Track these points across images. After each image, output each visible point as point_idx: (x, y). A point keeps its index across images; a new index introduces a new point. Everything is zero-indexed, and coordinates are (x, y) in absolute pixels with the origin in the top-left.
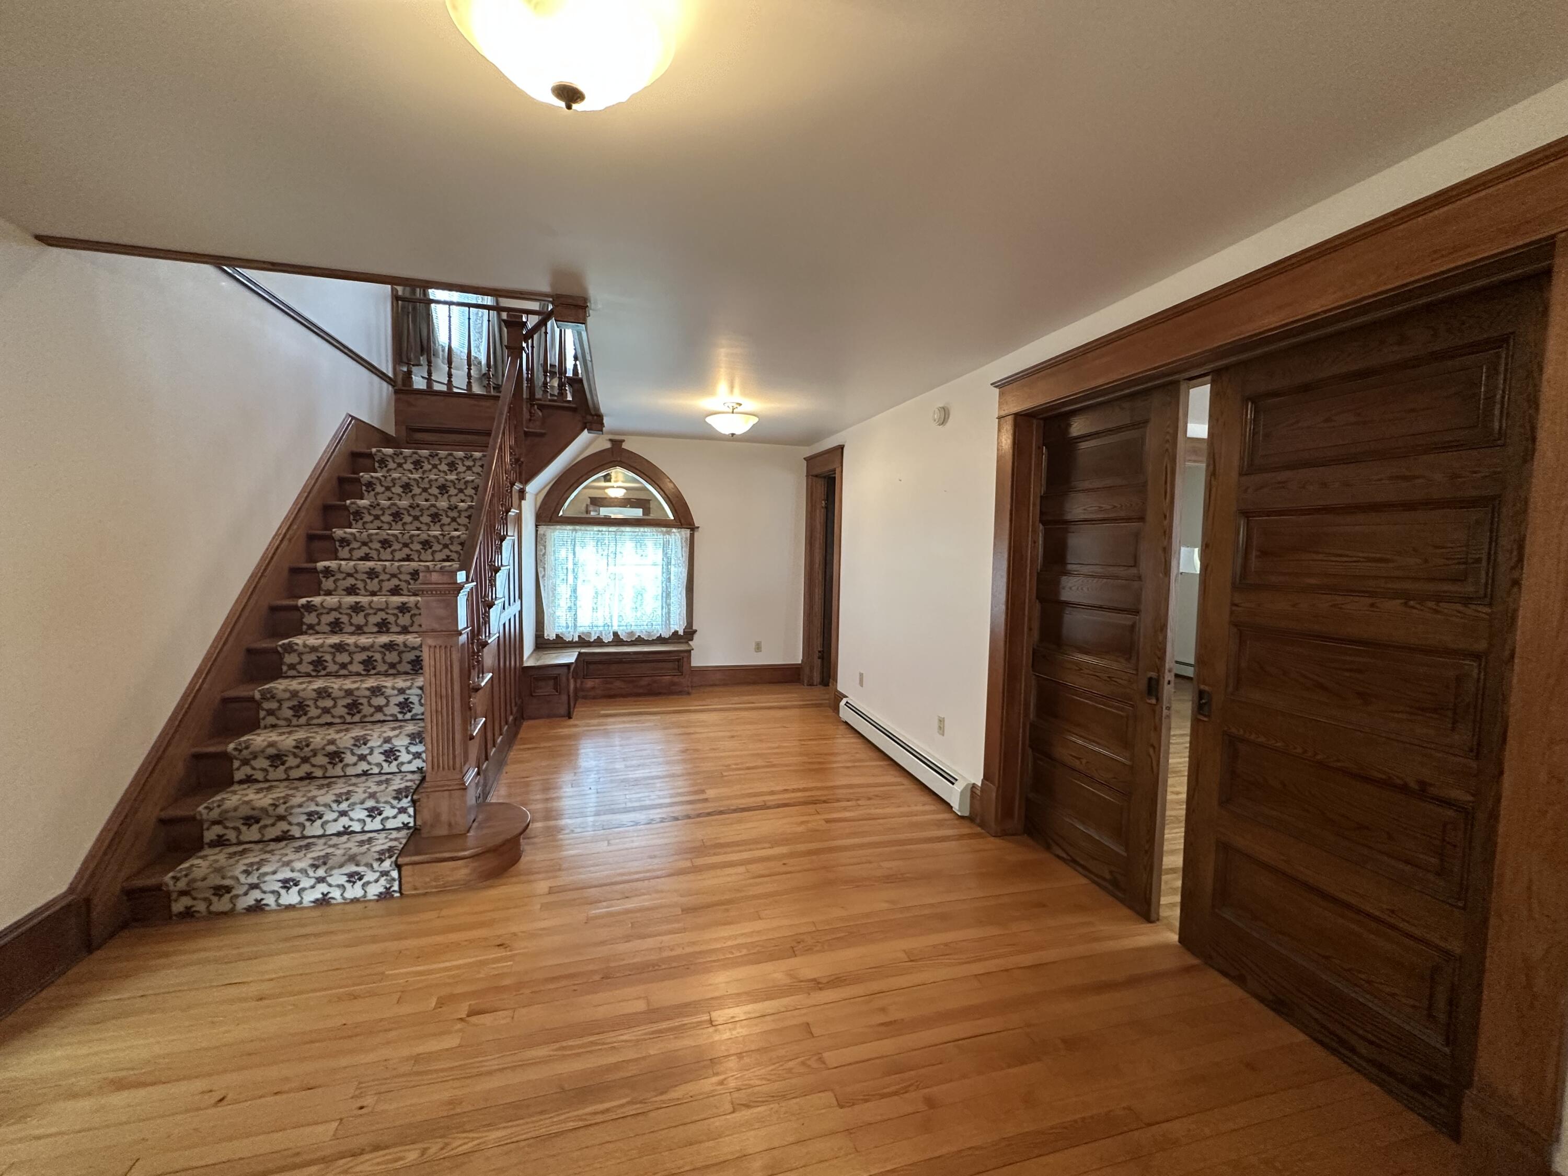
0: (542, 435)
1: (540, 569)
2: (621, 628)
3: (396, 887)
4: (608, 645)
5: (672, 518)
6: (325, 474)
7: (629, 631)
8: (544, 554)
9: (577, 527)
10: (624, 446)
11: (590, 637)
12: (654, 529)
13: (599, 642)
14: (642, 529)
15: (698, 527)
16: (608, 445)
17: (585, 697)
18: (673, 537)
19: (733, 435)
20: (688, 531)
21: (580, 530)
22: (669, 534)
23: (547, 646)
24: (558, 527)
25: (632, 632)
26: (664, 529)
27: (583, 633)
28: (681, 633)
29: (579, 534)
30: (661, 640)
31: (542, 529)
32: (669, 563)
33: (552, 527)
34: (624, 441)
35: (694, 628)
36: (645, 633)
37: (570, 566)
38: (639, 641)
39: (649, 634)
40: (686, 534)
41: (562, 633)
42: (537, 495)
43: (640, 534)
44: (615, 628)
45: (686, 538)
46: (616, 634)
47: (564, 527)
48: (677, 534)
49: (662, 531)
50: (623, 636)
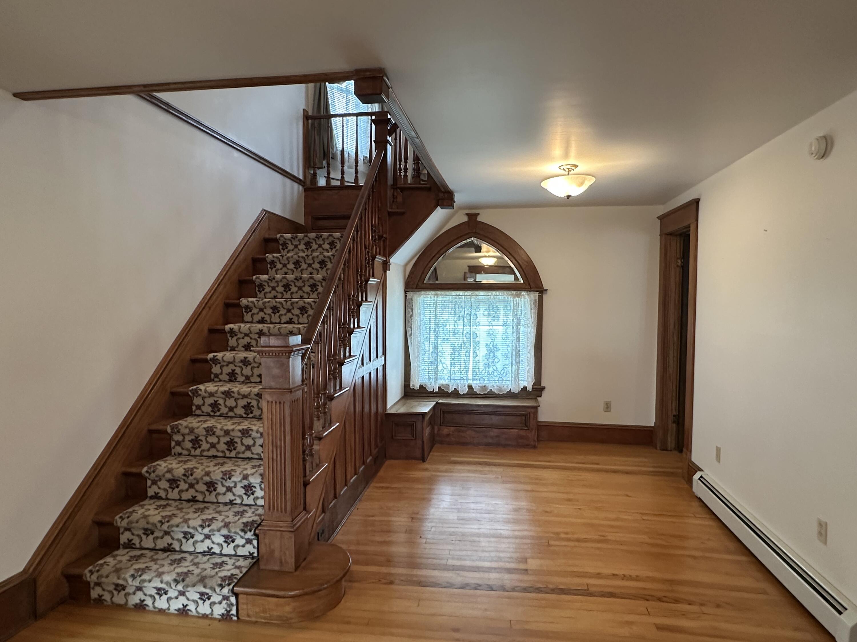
0: (403, 214)
1: (408, 329)
2: (475, 382)
3: (234, 612)
4: (464, 396)
5: (522, 282)
6: (241, 257)
7: (483, 385)
8: (411, 316)
9: (439, 292)
10: (479, 219)
11: (448, 389)
12: (505, 293)
13: (456, 394)
14: (494, 293)
15: (547, 290)
16: (465, 219)
17: (441, 443)
18: (523, 299)
19: (568, 197)
20: (537, 294)
21: (441, 295)
22: (519, 297)
23: (414, 394)
24: (423, 293)
25: (485, 386)
26: (514, 293)
27: (443, 385)
28: (530, 388)
29: (440, 298)
30: (510, 395)
31: (410, 294)
32: (518, 324)
33: (418, 293)
34: (479, 214)
35: (543, 385)
36: (496, 387)
37: (433, 326)
38: (490, 395)
39: (500, 389)
40: (535, 297)
41: (425, 385)
42: (406, 265)
43: (492, 297)
44: (470, 382)
45: (535, 300)
46: (470, 387)
47: (428, 293)
48: (527, 297)
49: (512, 295)
50: (477, 389)
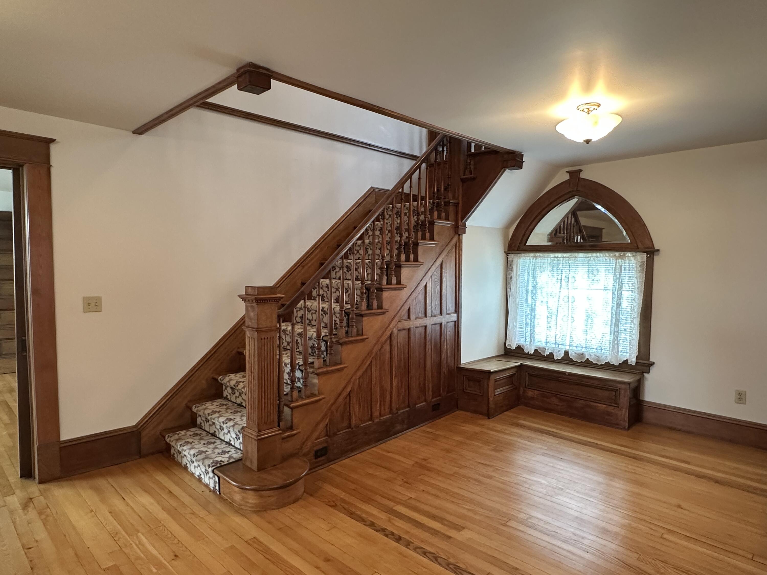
0: (474, 179)
2: (571, 348)
3: (217, 488)
4: (559, 362)
5: (629, 241)
7: (581, 352)
8: (511, 278)
9: (538, 254)
10: (582, 176)
11: (545, 352)
12: (607, 254)
13: (550, 358)
14: (594, 254)
15: (658, 250)
16: (567, 177)
18: (627, 262)
19: (588, 141)
21: (540, 256)
22: (622, 259)
24: (523, 255)
25: (582, 354)
26: (617, 254)
28: (633, 361)
29: (539, 259)
30: (608, 367)
31: (511, 256)
32: (620, 288)
33: (519, 255)
34: (581, 171)
35: (652, 360)
36: (593, 356)
37: (530, 288)
38: (588, 364)
39: (598, 359)
40: (642, 258)
41: (523, 346)
43: (592, 259)
44: (567, 348)
45: (643, 262)
46: (566, 353)
47: (527, 255)
48: (632, 258)
49: (615, 256)
50: (572, 355)
